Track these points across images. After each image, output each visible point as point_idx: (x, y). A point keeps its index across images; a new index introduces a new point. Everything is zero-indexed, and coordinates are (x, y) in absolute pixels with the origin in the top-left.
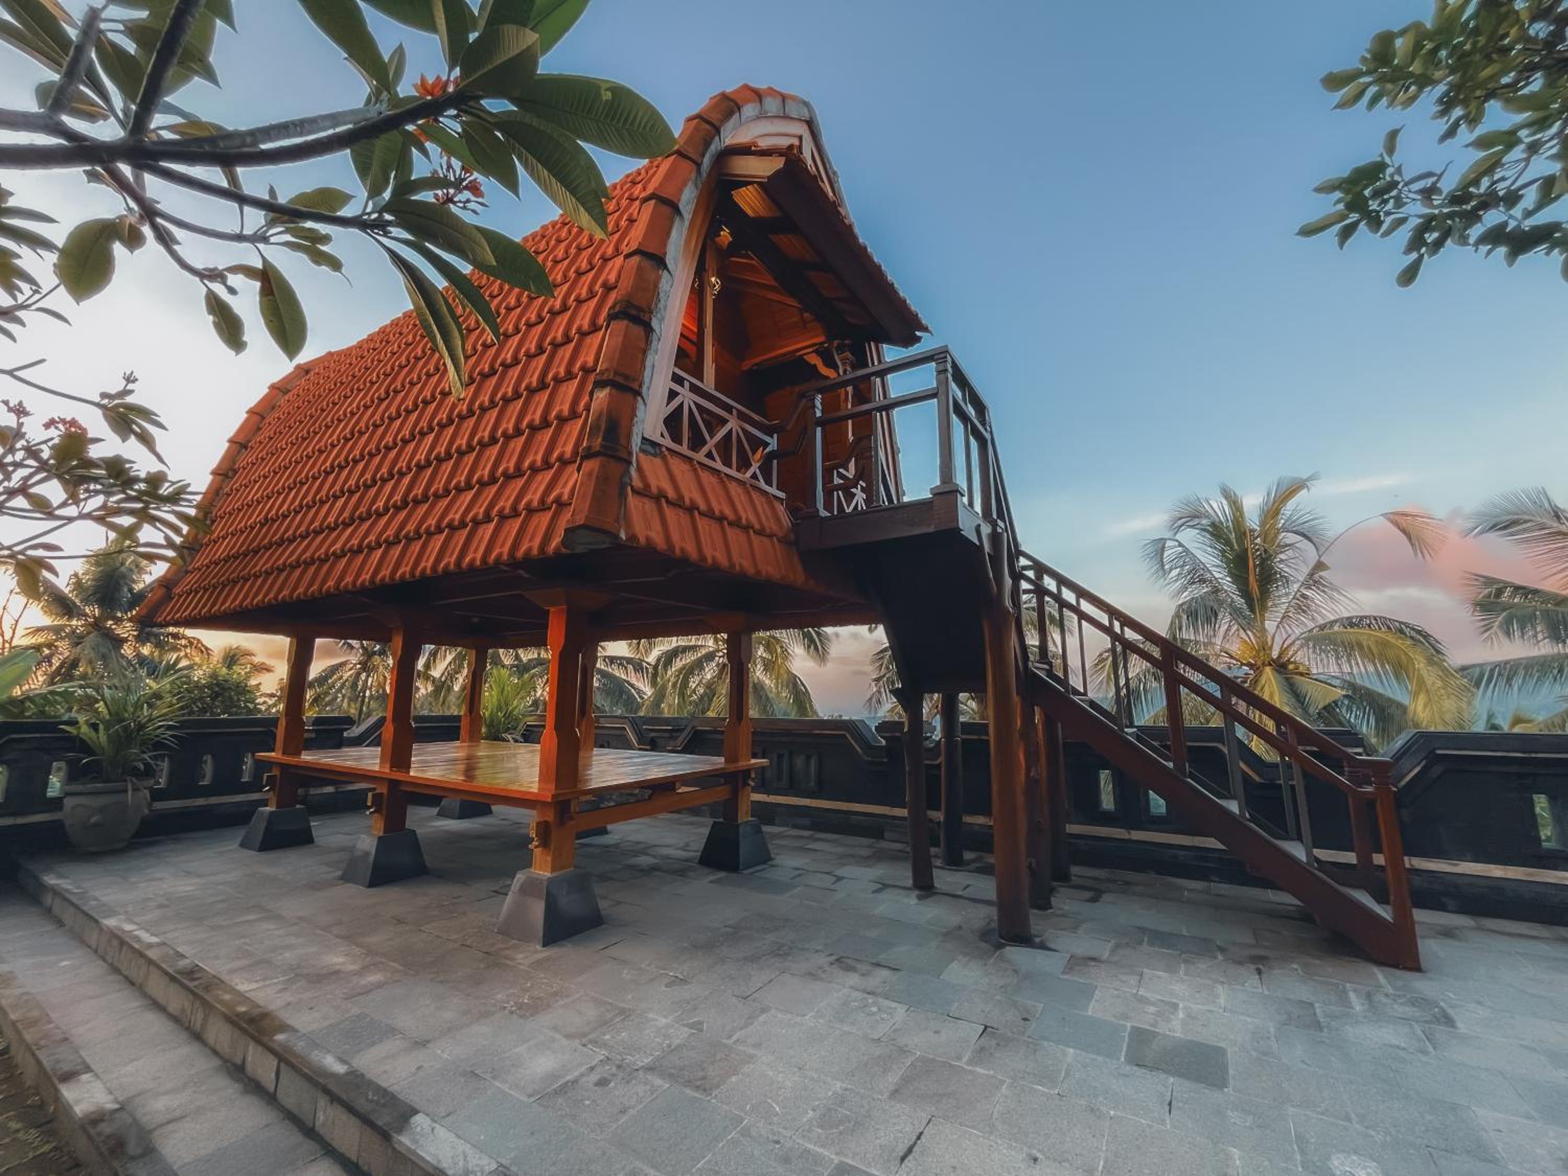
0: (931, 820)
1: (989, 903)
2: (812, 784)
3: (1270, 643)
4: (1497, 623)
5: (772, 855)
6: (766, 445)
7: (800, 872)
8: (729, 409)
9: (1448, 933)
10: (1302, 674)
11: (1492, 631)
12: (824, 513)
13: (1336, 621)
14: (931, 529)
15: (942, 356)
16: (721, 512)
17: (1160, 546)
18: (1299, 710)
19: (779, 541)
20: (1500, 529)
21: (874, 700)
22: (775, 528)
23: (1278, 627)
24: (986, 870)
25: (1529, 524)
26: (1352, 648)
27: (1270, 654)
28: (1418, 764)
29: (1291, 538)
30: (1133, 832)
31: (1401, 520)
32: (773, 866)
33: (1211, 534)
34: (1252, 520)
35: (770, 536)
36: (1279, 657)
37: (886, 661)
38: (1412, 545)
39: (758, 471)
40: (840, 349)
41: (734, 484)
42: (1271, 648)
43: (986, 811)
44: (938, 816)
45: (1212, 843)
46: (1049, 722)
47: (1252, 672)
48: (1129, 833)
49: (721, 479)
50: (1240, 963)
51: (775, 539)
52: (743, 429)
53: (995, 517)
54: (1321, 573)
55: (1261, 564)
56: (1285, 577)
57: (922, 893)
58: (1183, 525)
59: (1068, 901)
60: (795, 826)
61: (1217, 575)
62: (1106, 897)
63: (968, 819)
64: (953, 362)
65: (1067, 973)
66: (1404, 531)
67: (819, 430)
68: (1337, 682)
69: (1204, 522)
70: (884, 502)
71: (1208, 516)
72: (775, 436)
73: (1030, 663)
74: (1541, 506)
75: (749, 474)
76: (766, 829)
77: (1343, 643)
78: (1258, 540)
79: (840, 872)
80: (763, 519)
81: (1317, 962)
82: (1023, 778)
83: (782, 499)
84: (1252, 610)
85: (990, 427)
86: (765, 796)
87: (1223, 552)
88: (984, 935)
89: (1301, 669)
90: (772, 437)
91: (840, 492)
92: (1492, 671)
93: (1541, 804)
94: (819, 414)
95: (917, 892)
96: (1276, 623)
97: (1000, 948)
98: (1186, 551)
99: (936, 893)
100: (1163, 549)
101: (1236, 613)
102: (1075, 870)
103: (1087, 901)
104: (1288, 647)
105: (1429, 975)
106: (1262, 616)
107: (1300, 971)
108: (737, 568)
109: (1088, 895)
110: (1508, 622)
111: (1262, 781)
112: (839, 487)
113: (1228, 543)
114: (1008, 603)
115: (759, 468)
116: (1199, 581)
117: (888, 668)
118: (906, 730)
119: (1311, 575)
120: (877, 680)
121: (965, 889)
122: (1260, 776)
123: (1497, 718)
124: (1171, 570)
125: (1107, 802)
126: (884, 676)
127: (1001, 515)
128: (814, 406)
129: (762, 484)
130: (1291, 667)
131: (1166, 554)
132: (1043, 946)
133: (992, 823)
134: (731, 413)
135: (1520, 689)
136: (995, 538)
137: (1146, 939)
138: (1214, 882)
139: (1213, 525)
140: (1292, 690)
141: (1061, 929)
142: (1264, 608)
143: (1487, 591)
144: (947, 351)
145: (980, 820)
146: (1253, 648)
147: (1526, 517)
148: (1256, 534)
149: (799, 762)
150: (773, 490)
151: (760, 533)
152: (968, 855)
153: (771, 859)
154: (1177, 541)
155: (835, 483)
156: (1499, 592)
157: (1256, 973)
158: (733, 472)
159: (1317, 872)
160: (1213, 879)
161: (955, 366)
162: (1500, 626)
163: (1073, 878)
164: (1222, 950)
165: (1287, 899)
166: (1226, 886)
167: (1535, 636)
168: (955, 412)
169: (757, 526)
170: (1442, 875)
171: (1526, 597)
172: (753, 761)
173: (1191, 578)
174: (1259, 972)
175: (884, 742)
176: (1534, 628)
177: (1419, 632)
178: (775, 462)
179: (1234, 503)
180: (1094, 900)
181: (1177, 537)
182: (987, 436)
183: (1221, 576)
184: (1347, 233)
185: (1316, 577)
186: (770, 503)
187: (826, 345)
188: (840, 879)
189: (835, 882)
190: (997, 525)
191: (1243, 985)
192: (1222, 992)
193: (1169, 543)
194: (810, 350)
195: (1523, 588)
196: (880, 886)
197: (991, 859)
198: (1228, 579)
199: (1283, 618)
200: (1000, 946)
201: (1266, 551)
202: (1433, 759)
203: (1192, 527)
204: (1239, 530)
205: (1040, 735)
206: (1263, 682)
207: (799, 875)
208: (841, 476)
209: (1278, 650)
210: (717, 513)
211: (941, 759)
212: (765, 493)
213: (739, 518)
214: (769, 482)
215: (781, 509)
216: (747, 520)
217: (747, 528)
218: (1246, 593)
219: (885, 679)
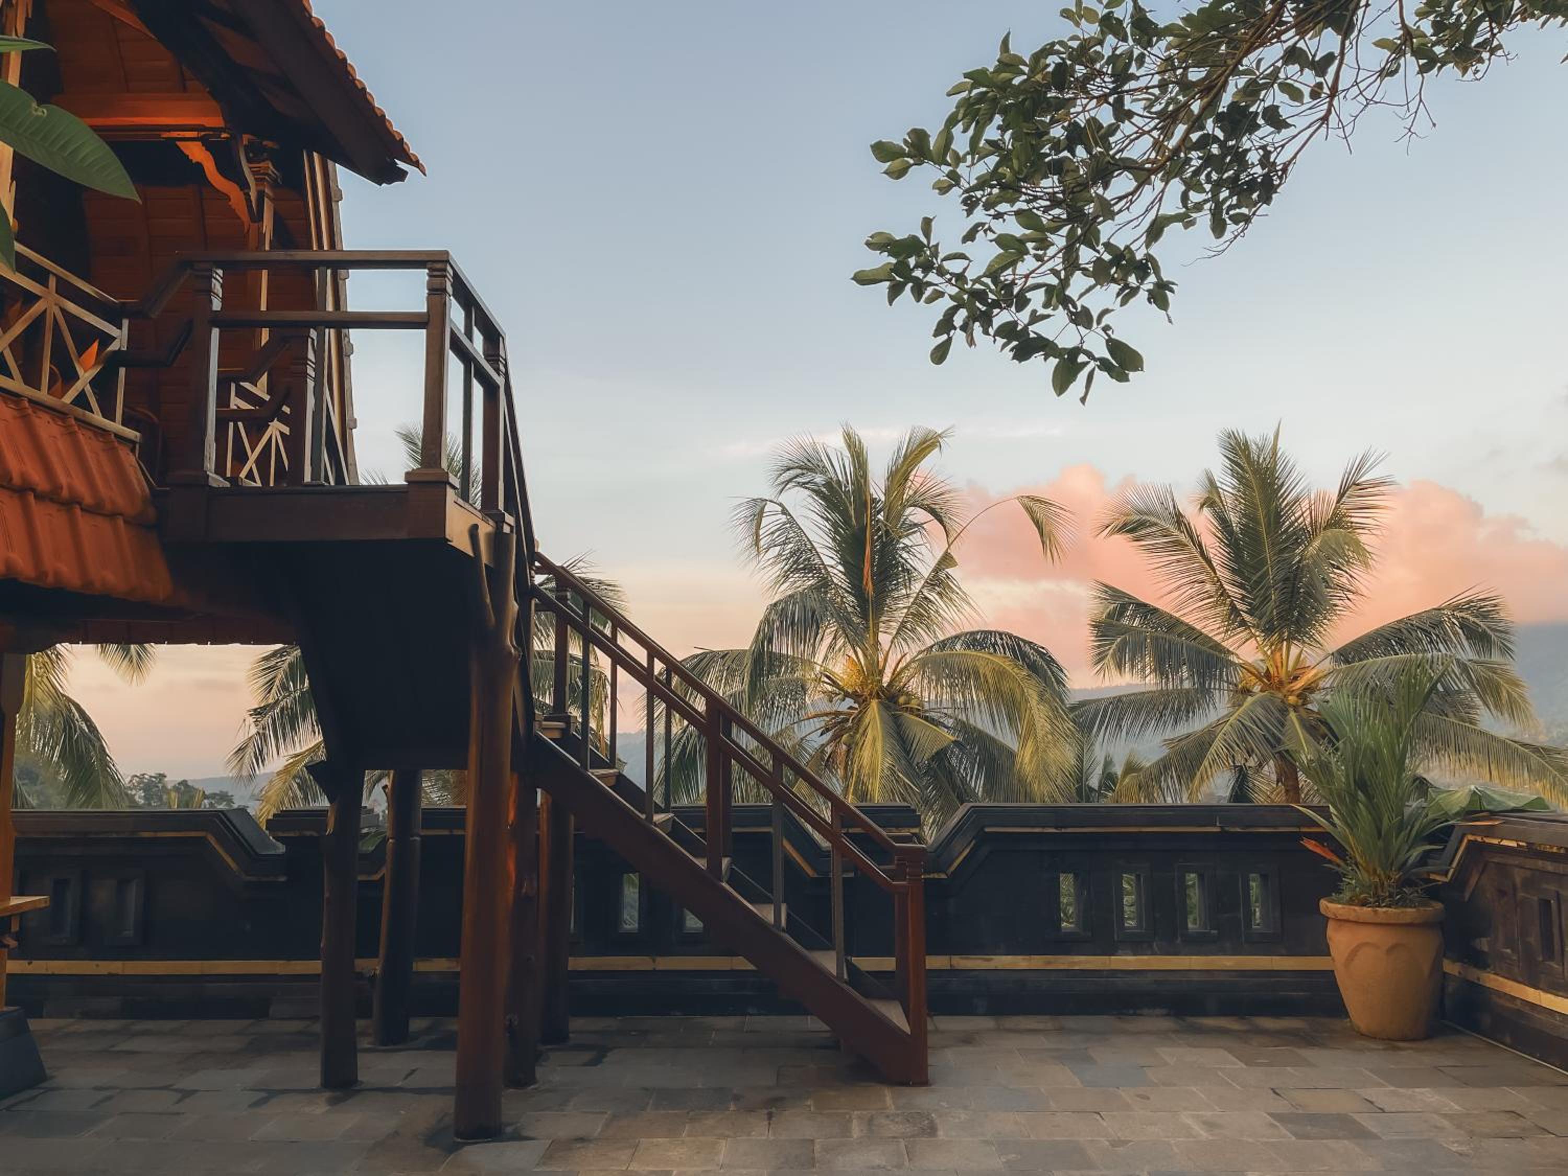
0: (360, 976)
1: (443, 1091)
2: (129, 933)
3: (881, 664)
4: (1111, 651)
5: (48, 1072)
6: (107, 339)
7: (108, 1093)
8: (40, 275)
9: (968, 1039)
10: (911, 710)
11: (1106, 661)
12: (216, 481)
13: (957, 637)
14: (402, 535)
15: (439, 266)
16: (23, 475)
17: (758, 510)
18: (903, 762)
19: (125, 522)
20: (1128, 531)
21: (250, 752)
22: (121, 502)
23: (892, 642)
24: (443, 1043)
25: (1154, 529)
26: (968, 678)
27: (880, 681)
28: (966, 847)
29: (916, 515)
30: (659, 959)
31: (1036, 507)
32: (52, 1089)
33: (824, 497)
34: (877, 488)
35: (112, 516)
36: (890, 684)
37: (281, 675)
38: (1043, 543)
39: (88, 389)
40: (255, 153)
41: (46, 417)
42: (881, 673)
43: (451, 950)
44: (372, 966)
45: (742, 964)
46: (557, 811)
47: (856, 706)
48: (654, 961)
49: (22, 409)
50: (751, 1110)
51: (120, 522)
52: (63, 311)
53: (501, 506)
54: (949, 570)
55: (881, 551)
56: (908, 570)
57: (338, 1094)
58: (790, 481)
59: (559, 1068)
60: (88, 1015)
61: (828, 561)
62: (611, 1057)
63: (421, 966)
64: (456, 276)
65: (544, 1164)
66: (1037, 523)
67: (215, 332)
68: (950, 722)
69: (819, 479)
70: (327, 479)
71: (824, 471)
72: (126, 323)
73: (536, 725)
74: (1166, 509)
75: (68, 398)
76: (34, 1025)
77: (960, 671)
78: (881, 517)
79: (187, 1083)
80: (99, 482)
81: (832, 1093)
82: (510, 895)
83: (133, 442)
84: (865, 616)
85: (506, 366)
86: (25, 963)
87: (835, 525)
88: (432, 1138)
89: (914, 704)
90: (120, 327)
91: (240, 424)
92: (1106, 711)
93: (1067, 883)
94: (217, 305)
95: (328, 1094)
96: (891, 637)
97: (457, 1150)
98: (792, 521)
99: (359, 1091)
100: (760, 515)
101: (844, 621)
102: (577, 1024)
103: (585, 1065)
104: (903, 670)
105: (933, 1087)
106: (876, 626)
107: (812, 1108)
108: (51, 579)
109: (587, 1056)
110: (1121, 650)
111: (816, 876)
112: (239, 415)
113: (845, 514)
114: (509, 641)
115: (93, 383)
116: (804, 569)
117: (284, 687)
118: (330, 830)
119: (937, 570)
120: (258, 713)
121: (406, 1078)
122: (815, 869)
123: (1114, 766)
124: (768, 549)
125: (630, 920)
126: (277, 702)
127: (510, 505)
128: (209, 291)
129: (97, 418)
130: (902, 700)
131: (765, 521)
132: (517, 1137)
133: (458, 969)
134: (45, 283)
135: (1127, 733)
136: (498, 540)
137: (651, 1102)
138: (751, 1015)
139: (828, 484)
140: (898, 733)
141: (542, 1110)
142: (879, 612)
143: (1112, 607)
144: (448, 261)
145: (441, 965)
146: (861, 671)
147: (1153, 519)
148: (879, 505)
149: (103, 894)
150: (116, 426)
151: (95, 510)
152: (417, 1024)
153: (44, 1078)
154: (781, 505)
155: (233, 407)
156: (1123, 609)
157: (766, 1117)
158: (43, 395)
159: (845, 986)
160: (750, 1011)
161: (457, 278)
162: (1114, 655)
163: (571, 1035)
164: (736, 1098)
165: (813, 1024)
166: (762, 1019)
167: (1144, 668)
168: (452, 348)
169: (88, 500)
170: (977, 973)
171: (1146, 617)
172: (15, 901)
173: (795, 562)
174: (770, 1116)
175: (281, 849)
176: (1143, 658)
177: (1042, 655)
178: (122, 371)
179: (858, 457)
180: (595, 1062)
181: (782, 499)
182: (500, 381)
183: (832, 563)
184: (895, 291)
185: (942, 575)
186: (111, 451)
187: (224, 135)
188: (186, 1094)
189: (179, 1101)
190: (503, 521)
191: (749, 1134)
192: (724, 1146)
193: (769, 507)
194: (193, 134)
195: (1145, 605)
196: (263, 1094)
197: (453, 1025)
198: (841, 568)
199: (899, 629)
200: (455, 1147)
201: (887, 532)
202: (983, 838)
203: (803, 485)
204: (860, 497)
205: (544, 827)
206: (867, 721)
207: (109, 1098)
208: (243, 394)
209: (890, 675)
210: (17, 480)
211: (385, 871)
212: (101, 432)
213: (57, 488)
214: (109, 413)
215: (130, 460)
216: (70, 488)
217: (69, 504)
218: (857, 589)
219: (278, 710)
